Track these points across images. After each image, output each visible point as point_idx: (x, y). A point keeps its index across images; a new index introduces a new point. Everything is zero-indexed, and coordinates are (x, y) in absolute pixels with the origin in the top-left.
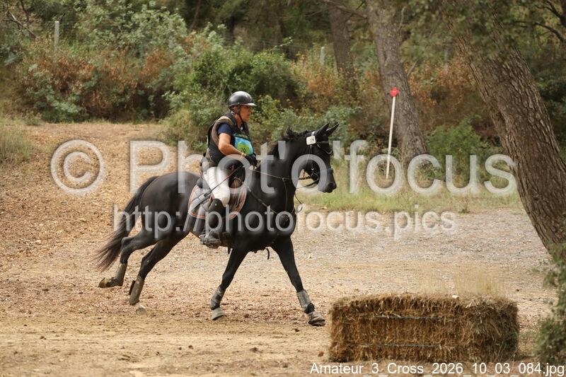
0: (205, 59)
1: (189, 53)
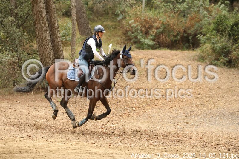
0: (219, 19)
1: (211, 15)
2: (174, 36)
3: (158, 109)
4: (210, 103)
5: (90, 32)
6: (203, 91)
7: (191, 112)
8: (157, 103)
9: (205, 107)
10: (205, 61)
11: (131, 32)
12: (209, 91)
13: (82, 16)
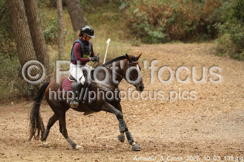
3: (163, 115)
4: (226, 104)
6: (219, 91)
7: (203, 116)
8: (163, 108)
9: (220, 109)
10: (224, 54)
11: (136, 23)
12: (226, 90)
13: (75, 6)
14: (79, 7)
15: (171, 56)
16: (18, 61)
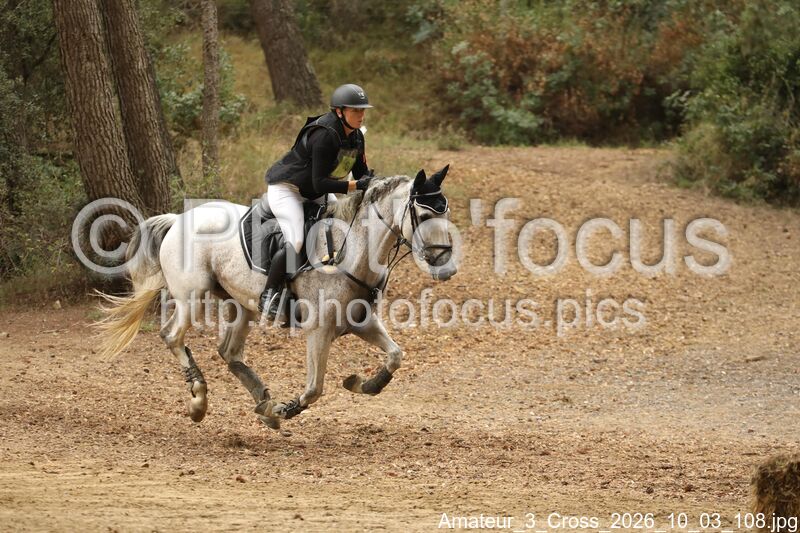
1: (737, 21)
2: (608, 95)
3: (482, 354)
4: (671, 328)
5: (309, 87)
6: (661, 290)
7: (596, 362)
8: (488, 333)
9: (651, 343)
10: (696, 183)
11: (458, 84)
12: (681, 288)
13: (281, 28)
14: (293, 32)
15: (544, 183)
16: (79, 183)
